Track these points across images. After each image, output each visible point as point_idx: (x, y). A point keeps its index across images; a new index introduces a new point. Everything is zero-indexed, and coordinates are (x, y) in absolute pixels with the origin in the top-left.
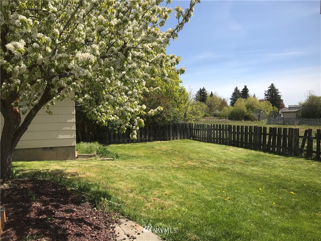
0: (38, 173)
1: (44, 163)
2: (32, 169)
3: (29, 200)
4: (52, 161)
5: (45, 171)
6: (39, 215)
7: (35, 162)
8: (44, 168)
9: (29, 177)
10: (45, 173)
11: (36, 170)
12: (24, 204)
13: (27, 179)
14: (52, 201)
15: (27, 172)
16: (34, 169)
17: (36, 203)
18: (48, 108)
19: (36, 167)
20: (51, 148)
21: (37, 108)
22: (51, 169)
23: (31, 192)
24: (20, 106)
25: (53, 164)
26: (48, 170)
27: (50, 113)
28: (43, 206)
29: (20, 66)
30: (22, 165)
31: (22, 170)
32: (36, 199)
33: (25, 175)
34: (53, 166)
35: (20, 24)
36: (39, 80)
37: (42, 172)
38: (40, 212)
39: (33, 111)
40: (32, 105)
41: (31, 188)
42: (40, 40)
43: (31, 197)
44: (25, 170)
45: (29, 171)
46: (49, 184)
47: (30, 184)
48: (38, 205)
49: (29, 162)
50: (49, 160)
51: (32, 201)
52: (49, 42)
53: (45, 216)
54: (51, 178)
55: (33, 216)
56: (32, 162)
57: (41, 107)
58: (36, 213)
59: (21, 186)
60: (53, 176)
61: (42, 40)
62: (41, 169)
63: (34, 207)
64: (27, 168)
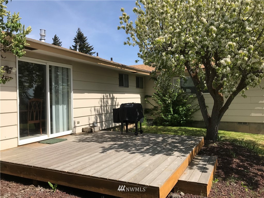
0: (235, 140)
1: (239, 134)
2: (231, 137)
3: (231, 157)
4: (245, 133)
5: (241, 140)
6: (239, 167)
7: (233, 133)
8: (239, 138)
9: (229, 142)
10: (241, 141)
11: (234, 138)
12: (228, 158)
13: (228, 143)
14: (247, 160)
15: (227, 138)
16: (233, 137)
17: (236, 160)
18: (243, 93)
19: (234, 136)
20: (245, 123)
21: (235, 94)
22: (245, 139)
23: (232, 152)
24: (223, 92)
25: (247, 136)
26: (243, 139)
27: (244, 96)
28: (241, 162)
29: (227, 69)
30: (223, 133)
31: (224, 137)
32: (236, 157)
33: (227, 140)
34: (247, 137)
35: (229, 47)
36: (237, 74)
37: (238, 140)
38: (239, 166)
39: (232, 96)
40: (232, 91)
41: (232, 149)
42: (241, 54)
43: (232, 155)
44: (227, 137)
45: (229, 138)
46: (244, 149)
47: (231, 146)
48: (237, 161)
49: (228, 132)
50: (243, 132)
51: (233, 157)
52: (246, 54)
53: (243, 169)
54: (246, 145)
55: (234, 167)
56: (230, 132)
57: (238, 93)
58: (236, 165)
59: (225, 147)
60: (247, 144)
61: (242, 54)
62: (237, 138)
63: (235, 162)
64: (227, 136)
